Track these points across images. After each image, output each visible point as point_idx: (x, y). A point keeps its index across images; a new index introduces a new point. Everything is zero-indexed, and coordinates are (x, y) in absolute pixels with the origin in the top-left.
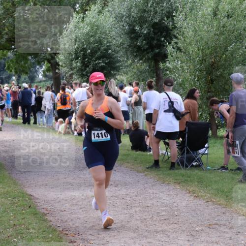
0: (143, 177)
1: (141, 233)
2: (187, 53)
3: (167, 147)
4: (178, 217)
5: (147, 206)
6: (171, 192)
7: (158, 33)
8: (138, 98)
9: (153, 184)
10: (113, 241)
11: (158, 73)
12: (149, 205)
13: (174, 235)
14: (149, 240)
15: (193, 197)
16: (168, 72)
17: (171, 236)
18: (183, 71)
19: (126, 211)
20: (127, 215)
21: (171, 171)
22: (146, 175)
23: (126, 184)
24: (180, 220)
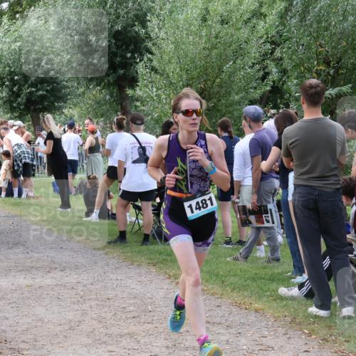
0: (103, 256)
1: (98, 338)
2: (165, 76)
3: (138, 212)
4: (152, 314)
5: (108, 299)
6: (143, 277)
7: (122, 46)
8: (94, 141)
9: (117, 266)
10: (57, 350)
11: (124, 104)
12: (110, 296)
13: (146, 340)
14: (110, 348)
15: (174, 284)
16: (138, 104)
17: (142, 341)
18: (160, 101)
19: (76, 307)
20: (78, 312)
21: (144, 247)
22: (106, 254)
23: (77, 268)
24: (155, 318)
